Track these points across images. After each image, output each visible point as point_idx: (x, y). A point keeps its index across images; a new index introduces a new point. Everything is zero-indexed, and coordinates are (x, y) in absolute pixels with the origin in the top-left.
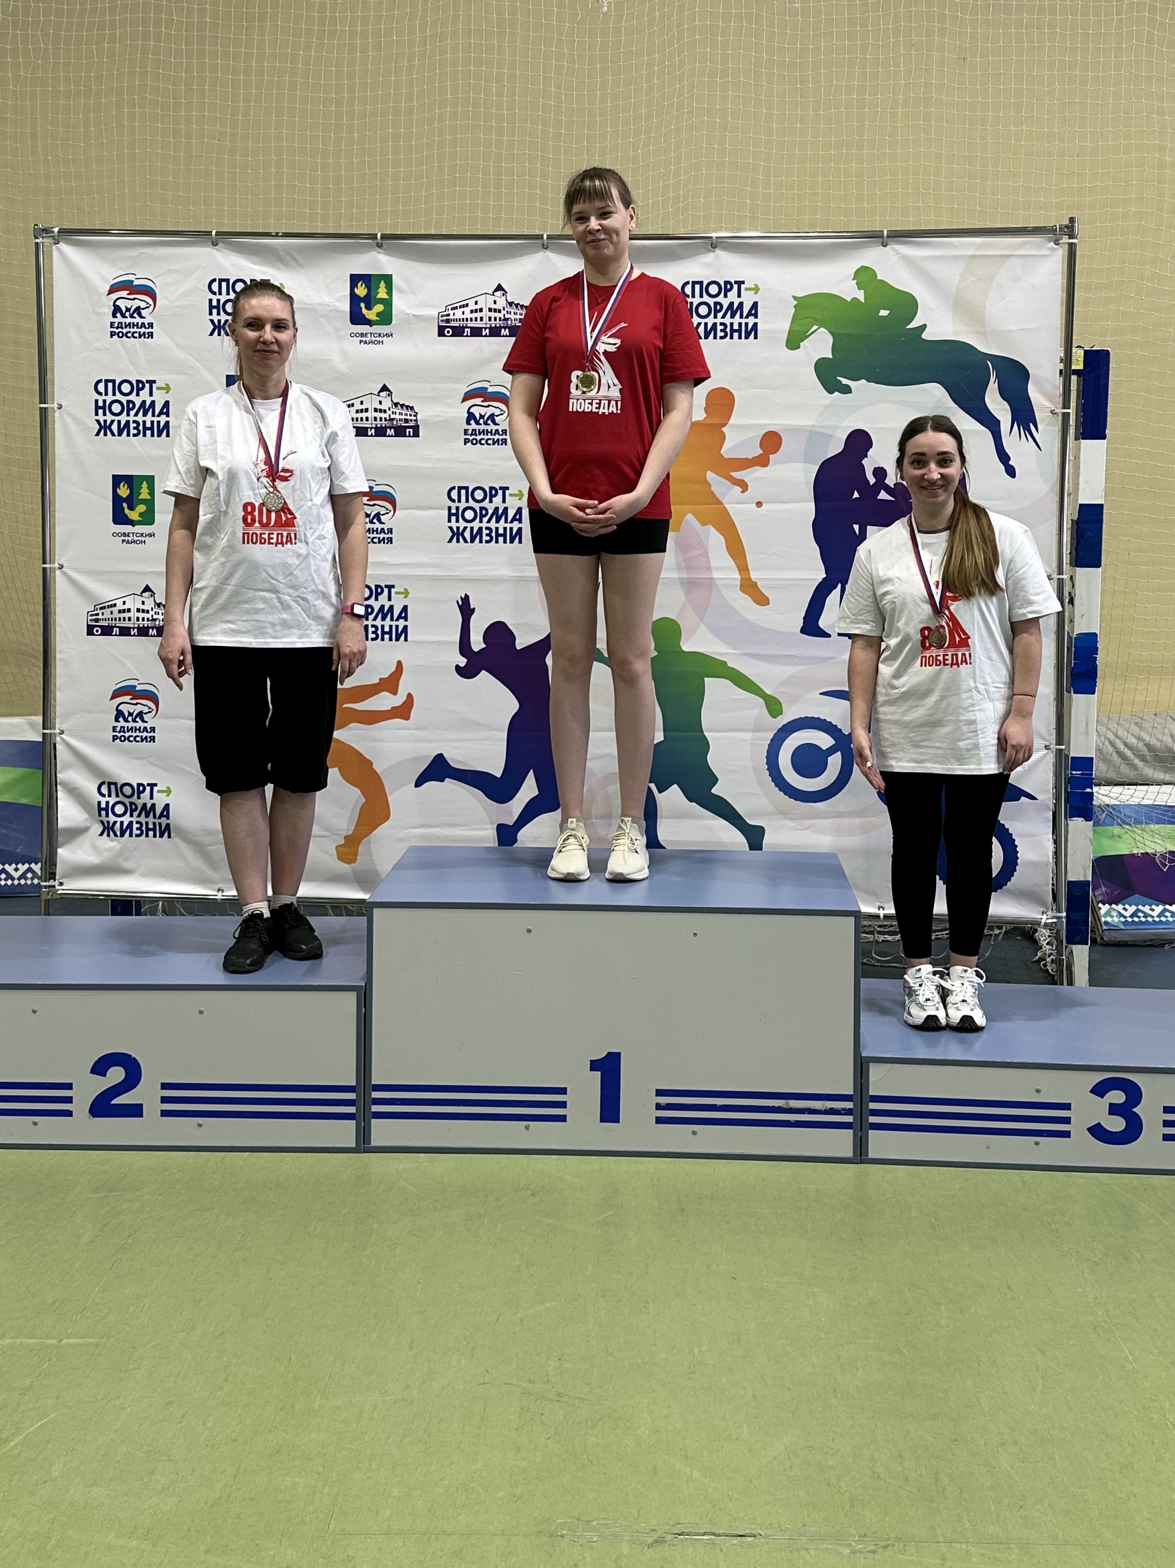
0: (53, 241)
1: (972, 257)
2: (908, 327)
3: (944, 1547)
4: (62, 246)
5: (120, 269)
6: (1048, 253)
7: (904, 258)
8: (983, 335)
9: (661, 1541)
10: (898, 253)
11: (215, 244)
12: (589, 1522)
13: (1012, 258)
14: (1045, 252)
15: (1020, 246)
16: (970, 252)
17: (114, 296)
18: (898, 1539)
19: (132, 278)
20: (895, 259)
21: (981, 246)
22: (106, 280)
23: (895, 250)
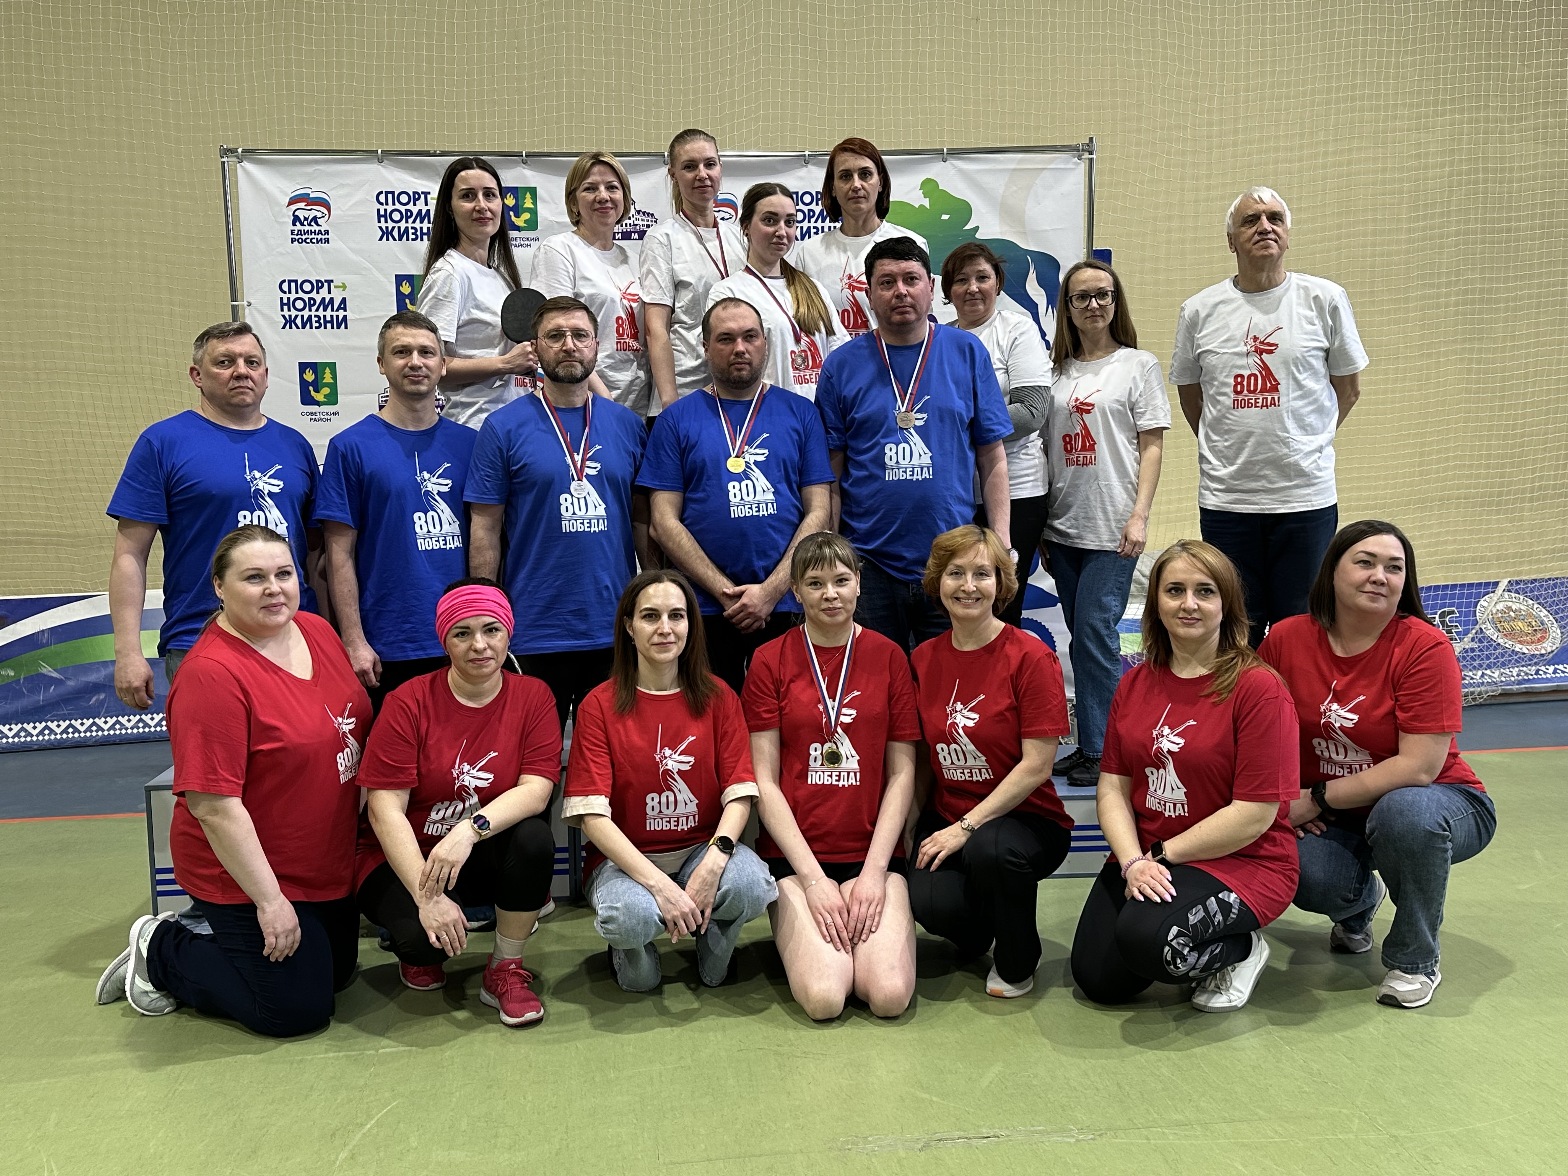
0: (237, 160)
1: (1014, 170)
2: (966, 228)
3: (1145, 1132)
4: (246, 164)
5: (298, 183)
6: (1073, 166)
7: (961, 171)
8: (1024, 234)
9: (926, 1146)
10: (956, 167)
11: (380, 161)
12: (867, 1137)
13: (1045, 171)
14: (1071, 166)
15: (1051, 161)
16: (1013, 166)
17: (294, 207)
18: (1110, 1129)
19: (308, 191)
20: (953, 172)
21: (1021, 161)
22: (286, 194)
23: (953, 165)
